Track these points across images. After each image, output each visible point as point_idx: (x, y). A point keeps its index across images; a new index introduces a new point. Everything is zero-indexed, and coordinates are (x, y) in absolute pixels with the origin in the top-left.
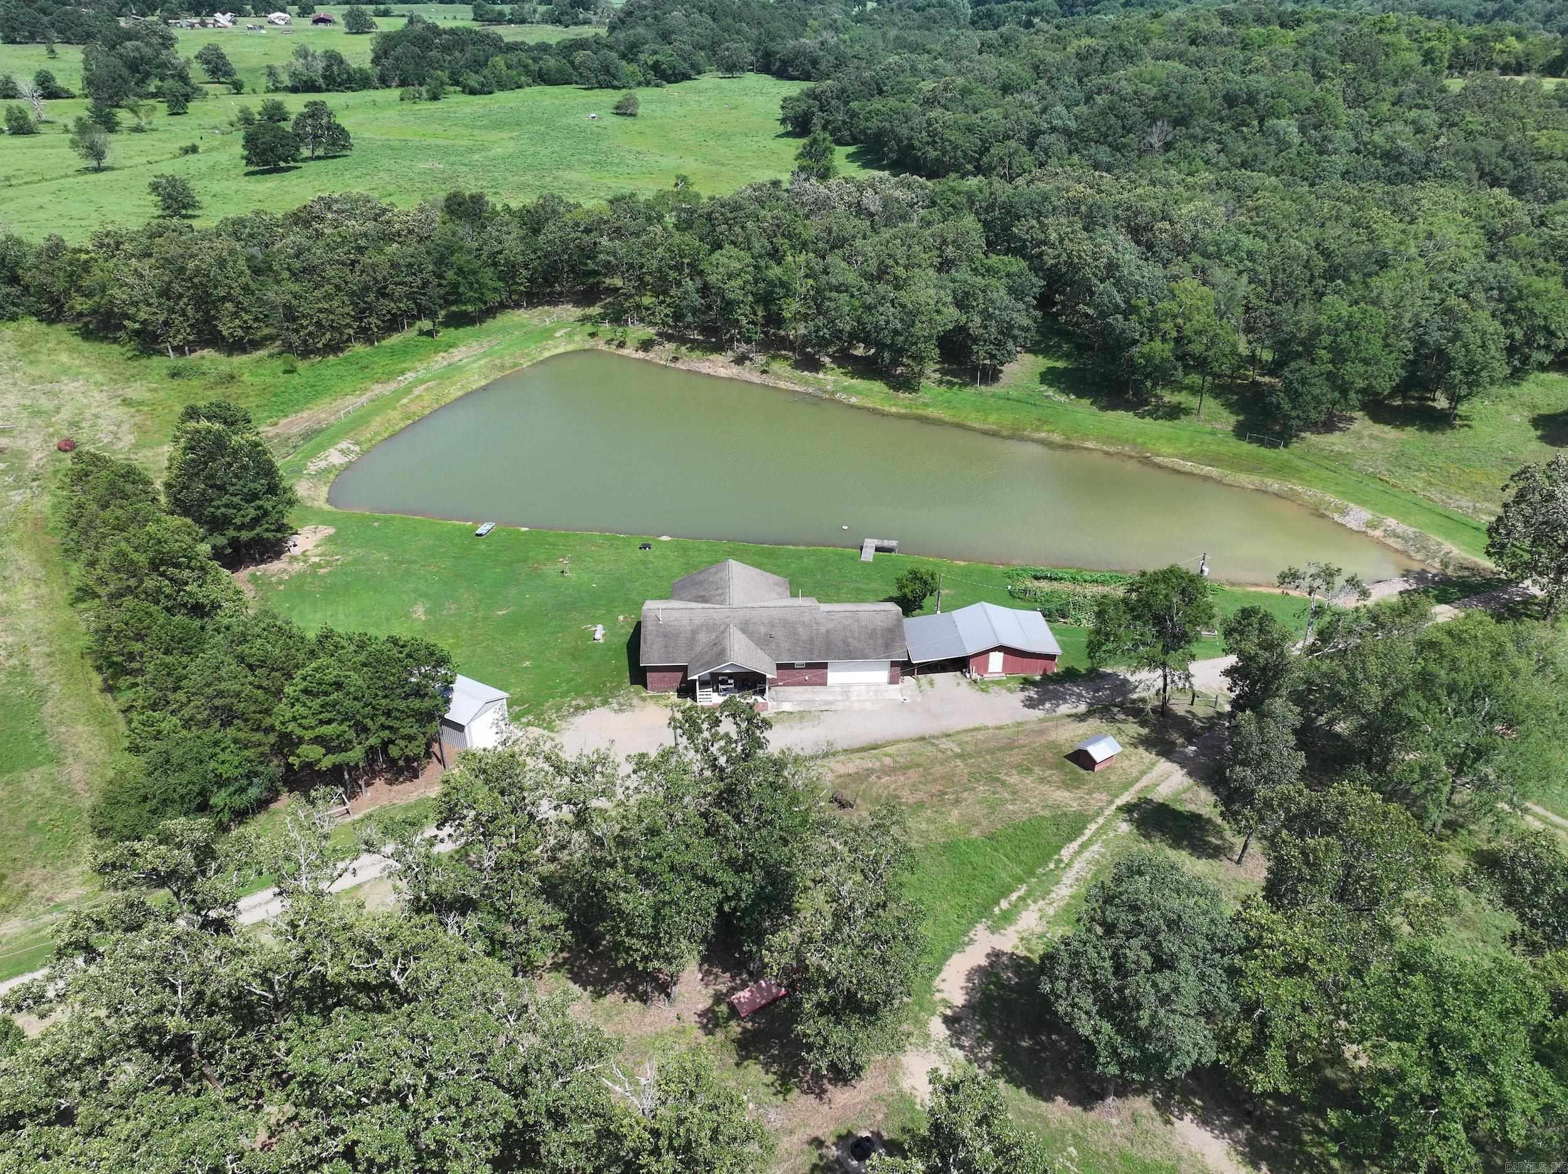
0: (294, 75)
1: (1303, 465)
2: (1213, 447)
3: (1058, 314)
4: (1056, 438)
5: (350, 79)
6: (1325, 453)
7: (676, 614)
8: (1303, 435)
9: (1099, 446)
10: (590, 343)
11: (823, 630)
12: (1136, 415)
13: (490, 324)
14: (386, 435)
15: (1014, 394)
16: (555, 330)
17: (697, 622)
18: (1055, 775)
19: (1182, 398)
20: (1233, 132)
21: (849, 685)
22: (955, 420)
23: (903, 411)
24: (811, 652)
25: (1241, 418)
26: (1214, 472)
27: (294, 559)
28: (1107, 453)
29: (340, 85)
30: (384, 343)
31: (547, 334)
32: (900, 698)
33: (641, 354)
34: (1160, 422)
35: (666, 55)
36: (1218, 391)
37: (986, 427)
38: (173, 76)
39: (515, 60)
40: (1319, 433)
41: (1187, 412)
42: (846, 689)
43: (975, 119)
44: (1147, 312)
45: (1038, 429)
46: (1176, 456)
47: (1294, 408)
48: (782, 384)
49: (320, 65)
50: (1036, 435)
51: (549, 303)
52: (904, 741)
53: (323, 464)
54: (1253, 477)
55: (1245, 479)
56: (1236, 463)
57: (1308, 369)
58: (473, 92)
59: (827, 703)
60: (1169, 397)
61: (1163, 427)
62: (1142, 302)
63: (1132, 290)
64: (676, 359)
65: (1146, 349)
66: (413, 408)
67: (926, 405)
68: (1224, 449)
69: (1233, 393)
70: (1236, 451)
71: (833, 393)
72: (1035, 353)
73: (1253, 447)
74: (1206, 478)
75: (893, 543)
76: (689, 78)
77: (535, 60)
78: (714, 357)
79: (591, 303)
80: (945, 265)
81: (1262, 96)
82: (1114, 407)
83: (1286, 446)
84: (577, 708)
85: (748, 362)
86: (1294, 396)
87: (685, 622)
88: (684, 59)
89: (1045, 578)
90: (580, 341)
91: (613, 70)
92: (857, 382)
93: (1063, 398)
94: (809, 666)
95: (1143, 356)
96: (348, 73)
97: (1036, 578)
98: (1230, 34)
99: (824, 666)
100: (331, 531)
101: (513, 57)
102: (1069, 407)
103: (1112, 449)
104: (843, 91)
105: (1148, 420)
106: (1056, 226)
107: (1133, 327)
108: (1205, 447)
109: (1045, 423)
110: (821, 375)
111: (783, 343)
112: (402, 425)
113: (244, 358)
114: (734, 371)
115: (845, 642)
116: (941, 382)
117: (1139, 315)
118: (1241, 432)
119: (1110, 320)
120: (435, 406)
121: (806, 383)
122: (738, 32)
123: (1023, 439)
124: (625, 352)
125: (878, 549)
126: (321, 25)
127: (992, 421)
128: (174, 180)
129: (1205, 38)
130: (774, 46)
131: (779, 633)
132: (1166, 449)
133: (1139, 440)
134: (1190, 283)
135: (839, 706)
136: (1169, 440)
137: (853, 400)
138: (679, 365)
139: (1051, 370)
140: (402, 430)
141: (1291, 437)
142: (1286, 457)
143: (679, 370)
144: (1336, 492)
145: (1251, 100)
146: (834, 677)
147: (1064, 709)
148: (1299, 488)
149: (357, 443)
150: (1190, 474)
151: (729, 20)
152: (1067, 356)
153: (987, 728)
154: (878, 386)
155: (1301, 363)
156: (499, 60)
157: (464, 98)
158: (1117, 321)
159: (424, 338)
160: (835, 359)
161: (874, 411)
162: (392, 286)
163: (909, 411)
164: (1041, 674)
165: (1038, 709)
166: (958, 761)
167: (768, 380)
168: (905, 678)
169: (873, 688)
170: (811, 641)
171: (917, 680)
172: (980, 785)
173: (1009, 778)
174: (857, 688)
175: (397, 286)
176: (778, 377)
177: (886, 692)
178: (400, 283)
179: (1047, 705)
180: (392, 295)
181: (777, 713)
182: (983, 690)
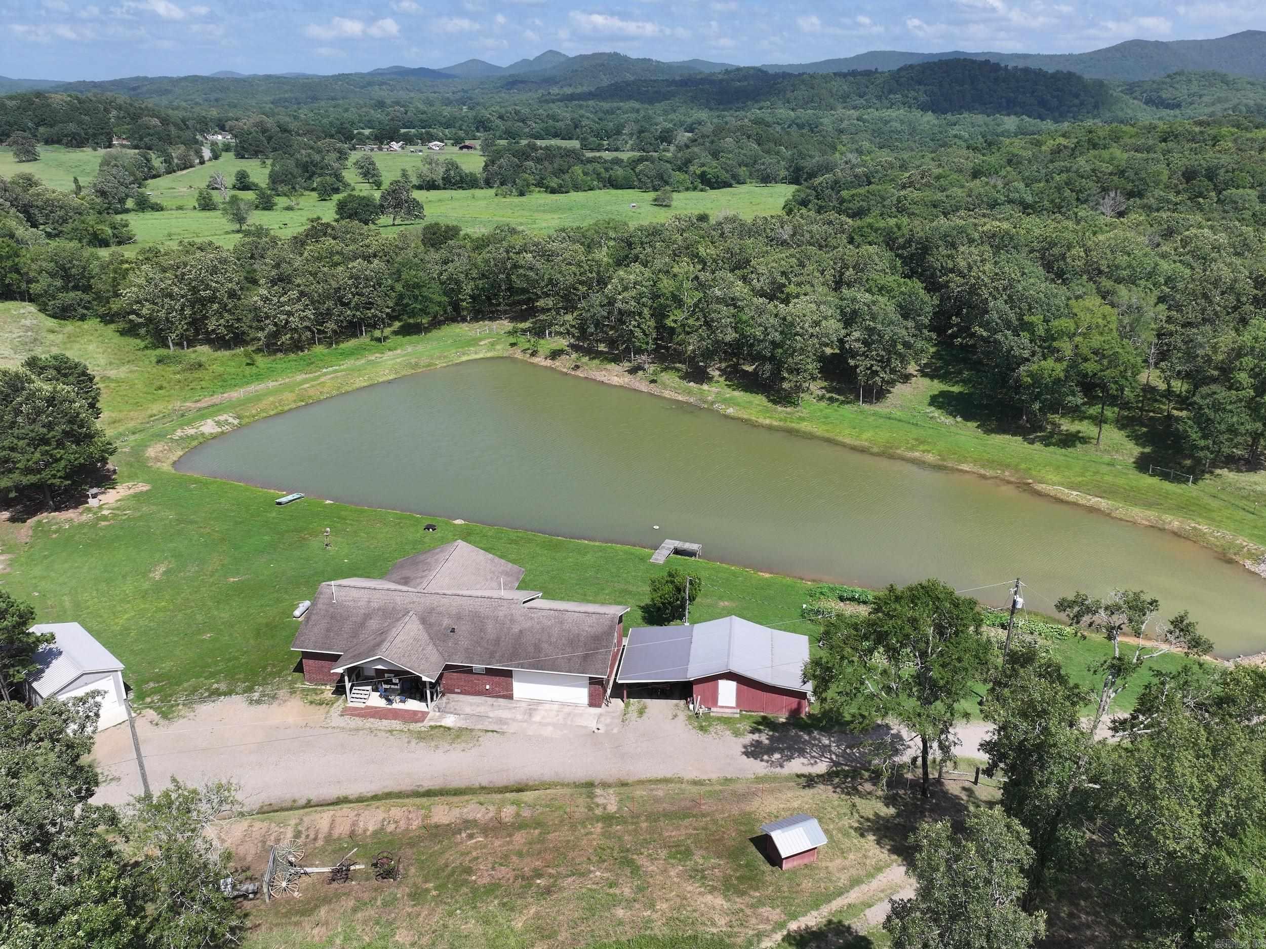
0: (420, 176)
1: (1214, 504)
2: (1108, 478)
3: (954, 336)
4: (930, 458)
5: (462, 180)
6: (1245, 493)
7: (355, 593)
8: (1218, 471)
9: (975, 469)
10: (510, 352)
11: (516, 629)
12: (1025, 439)
13: (435, 334)
14: (272, 413)
15: (898, 414)
16: (481, 340)
17: (375, 605)
18: (718, 867)
19: (1085, 428)
20: (1189, 202)
21: (540, 703)
22: (827, 435)
23: (775, 423)
24: (492, 655)
25: (1147, 450)
26: (1103, 504)
27: (89, 510)
28: (983, 477)
29: (454, 184)
30: (342, 346)
31: (474, 342)
32: (593, 725)
33: (549, 363)
34: (1052, 449)
35: (713, 167)
36: (1123, 424)
37: (857, 443)
38: (330, 175)
39: (591, 169)
40: (1239, 471)
41: (1085, 440)
42: (534, 706)
43: (940, 196)
44: (1041, 331)
45: (912, 449)
46: (1062, 484)
47: (1205, 437)
48: (667, 394)
49: (441, 171)
50: (909, 454)
51: (491, 319)
52: (563, 785)
53: (191, 431)
54: (1148, 513)
55: (1138, 514)
56: (1131, 496)
57: (1222, 393)
58: (553, 191)
59: (501, 721)
60: (1067, 425)
61: (1055, 453)
62: (1035, 319)
63: (1024, 306)
64: (577, 367)
65: (1034, 367)
66: (311, 392)
67: (802, 419)
68: (1121, 481)
69: (1143, 425)
70: (1134, 483)
71: (713, 403)
72: (932, 377)
73: (1155, 481)
74: (1092, 510)
75: (694, 547)
76: (730, 186)
77: (606, 170)
78: (612, 366)
79: (524, 320)
80: (838, 284)
81: (1223, 170)
82: (1002, 430)
83: (1194, 482)
84: (217, 693)
85: (640, 373)
86: (1204, 424)
87: (362, 603)
88: (727, 171)
89: (852, 599)
90: (501, 349)
91: (665, 178)
92: (738, 394)
93: (949, 420)
94: (490, 672)
95: (1031, 375)
96: (461, 177)
97: (842, 599)
98: (1201, 132)
99: (508, 674)
100: (146, 488)
101: (590, 167)
102: (953, 429)
103: (989, 473)
104: (836, 182)
105: (1038, 446)
106: (965, 255)
107: (1021, 344)
108: (1098, 477)
109: (922, 443)
110: (705, 387)
111: (678, 356)
112: (293, 406)
113: (227, 353)
114: (627, 380)
115: (538, 648)
116: (821, 398)
117: (1033, 333)
118: (1142, 464)
119: (999, 336)
120: (335, 393)
121: (690, 392)
122: (778, 153)
123: (892, 457)
124: (535, 360)
125: (677, 552)
126: (465, 150)
127: (865, 438)
128: (262, 229)
129: (1176, 137)
130: (802, 163)
131: (463, 629)
132: (1052, 477)
133: (1023, 466)
134: (1093, 301)
135: (512, 728)
136: (1058, 468)
137: (730, 411)
138: (579, 373)
139: (942, 394)
140: (290, 410)
141: (1203, 472)
142: (1194, 494)
143: (578, 377)
144: (1251, 536)
145: (1211, 175)
146: (521, 689)
147: (798, 765)
148: (1204, 528)
149: (239, 417)
150: (1075, 504)
151: (772, 145)
152: (964, 382)
153: (681, 781)
154: (759, 400)
155: (1214, 387)
156: (578, 170)
157: (544, 195)
158: (1006, 338)
159: (373, 343)
160: (723, 372)
161: (746, 422)
162: (350, 296)
163: (781, 424)
164: (787, 715)
165: (762, 760)
166: (600, 825)
167: (654, 389)
168: (613, 700)
169: (567, 710)
170: (497, 641)
171: (627, 705)
172: (599, 869)
173: (648, 864)
174: (547, 706)
175: (354, 296)
176: (665, 387)
177: (581, 715)
178: (357, 294)
179: (777, 756)
180: (349, 303)
181: (432, 727)
182: (701, 728)
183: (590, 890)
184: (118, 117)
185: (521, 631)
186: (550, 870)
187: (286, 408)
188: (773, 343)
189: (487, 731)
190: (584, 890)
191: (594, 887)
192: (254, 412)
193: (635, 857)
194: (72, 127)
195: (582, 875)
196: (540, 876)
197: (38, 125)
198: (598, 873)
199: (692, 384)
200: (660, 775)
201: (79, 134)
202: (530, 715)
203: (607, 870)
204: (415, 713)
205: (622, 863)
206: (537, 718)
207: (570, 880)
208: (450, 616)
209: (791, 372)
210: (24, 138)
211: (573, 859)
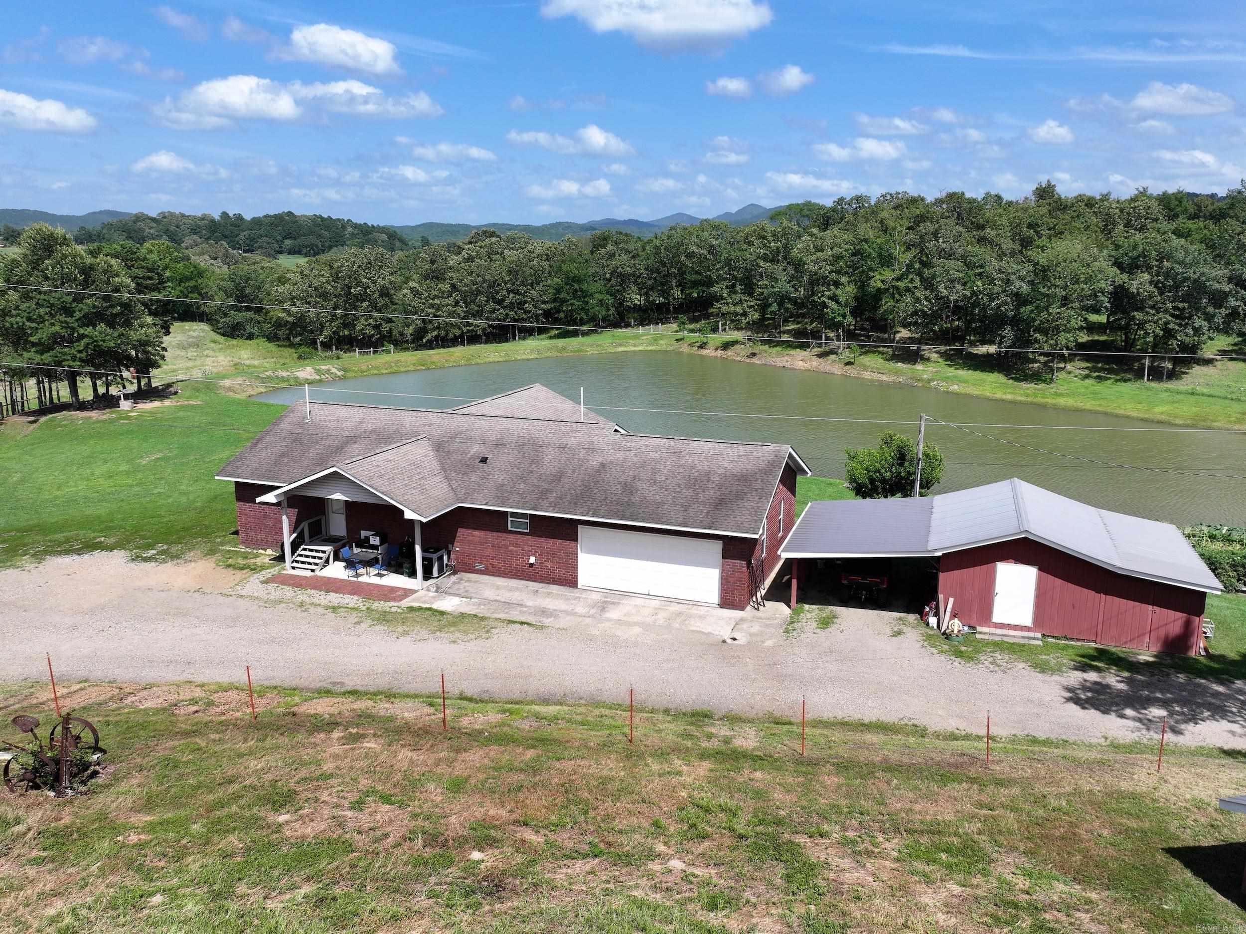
7: (343, 412)
11: (595, 461)
13: (593, 336)
15: (1203, 390)
24: (544, 495)
31: (635, 337)
32: (726, 634)
33: (720, 353)
37: (1148, 416)
48: (867, 375)
59: (544, 612)
64: (754, 355)
67: (1059, 395)
71: (929, 381)
78: (796, 352)
85: (833, 357)
90: (664, 344)
94: (537, 527)
99: (568, 531)
100: (197, 403)
110: (919, 367)
112: (412, 368)
114: (814, 363)
115: (628, 488)
116: (1085, 377)
121: (897, 373)
124: (704, 352)
131: (500, 462)
137: (955, 388)
138: (755, 360)
143: (754, 364)
146: (593, 567)
149: (344, 370)
153: (921, 732)
160: (943, 354)
162: (505, 292)
163: (1029, 399)
164: (1155, 649)
165: (1122, 716)
166: (707, 765)
167: (851, 371)
168: (768, 604)
169: (675, 608)
170: (558, 477)
171: (796, 613)
172: (681, 853)
173: (846, 863)
174: (639, 601)
175: (509, 292)
176: (865, 368)
177: (702, 618)
178: (513, 291)
179: (1157, 712)
180: (503, 300)
181: (411, 609)
182: (959, 654)
183: (641, 904)
184: (353, 234)
185: (603, 465)
186: (529, 835)
187: (402, 369)
188: (1017, 295)
189: (511, 622)
190: (617, 902)
191: (656, 897)
192: (364, 368)
193: (802, 839)
194: (312, 239)
195: (625, 859)
196: (486, 842)
197: (285, 238)
198: (676, 864)
199: (899, 364)
200: (869, 716)
201: (317, 246)
202: (603, 609)
203: (707, 860)
204: (393, 589)
205: (758, 849)
206: (613, 614)
207: (580, 866)
208: (484, 442)
209: (1045, 332)
210: (268, 243)
211: (608, 817)
